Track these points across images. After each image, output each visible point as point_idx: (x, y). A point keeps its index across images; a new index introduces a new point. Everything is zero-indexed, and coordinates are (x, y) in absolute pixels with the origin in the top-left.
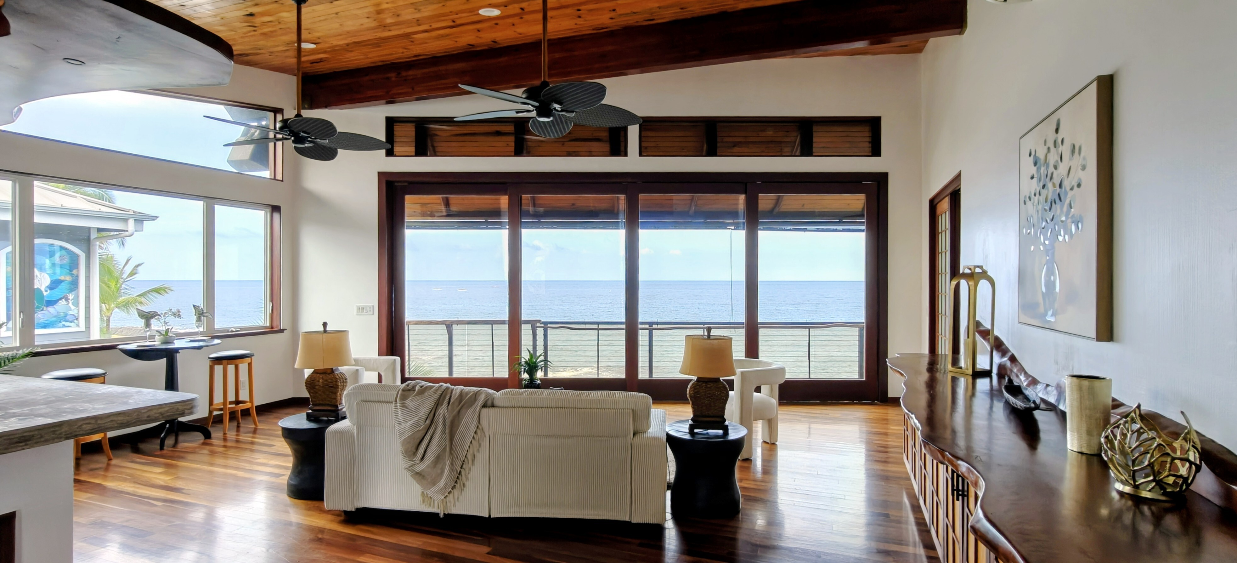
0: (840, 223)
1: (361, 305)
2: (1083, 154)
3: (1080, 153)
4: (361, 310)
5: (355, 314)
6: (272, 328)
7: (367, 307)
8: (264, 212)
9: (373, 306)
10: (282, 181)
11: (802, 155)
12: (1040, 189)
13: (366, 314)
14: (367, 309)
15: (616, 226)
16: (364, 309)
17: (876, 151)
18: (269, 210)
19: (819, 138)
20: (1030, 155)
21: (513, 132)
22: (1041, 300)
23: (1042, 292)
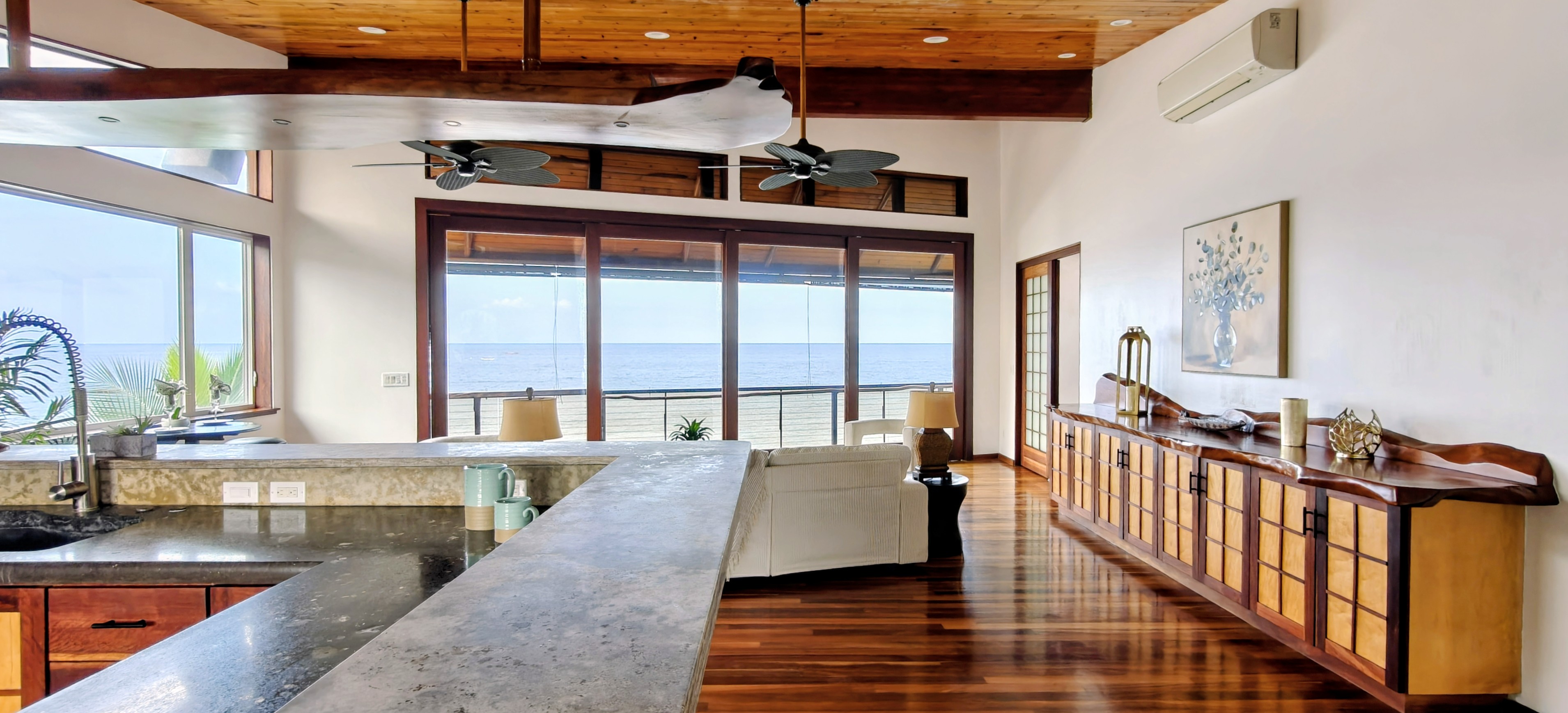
0: (912, 281)
1: (392, 373)
2: (1264, 251)
3: (1261, 250)
4: (392, 380)
5: (382, 385)
6: (256, 407)
7: (399, 375)
8: (241, 243)
9: (409, 374)
10: (272, 201)
11: (895, 210)
12: (1212, 270)
13: (400, 385)
14: (399, 378)
15: (711, 278)
16: (396, 380)
17: (961, 210)
18: (249, 242)
19: (910, 192)
20: (1198, 243)
21: (586, 159)
22: (1212, 352)
23: (1215, 347)
